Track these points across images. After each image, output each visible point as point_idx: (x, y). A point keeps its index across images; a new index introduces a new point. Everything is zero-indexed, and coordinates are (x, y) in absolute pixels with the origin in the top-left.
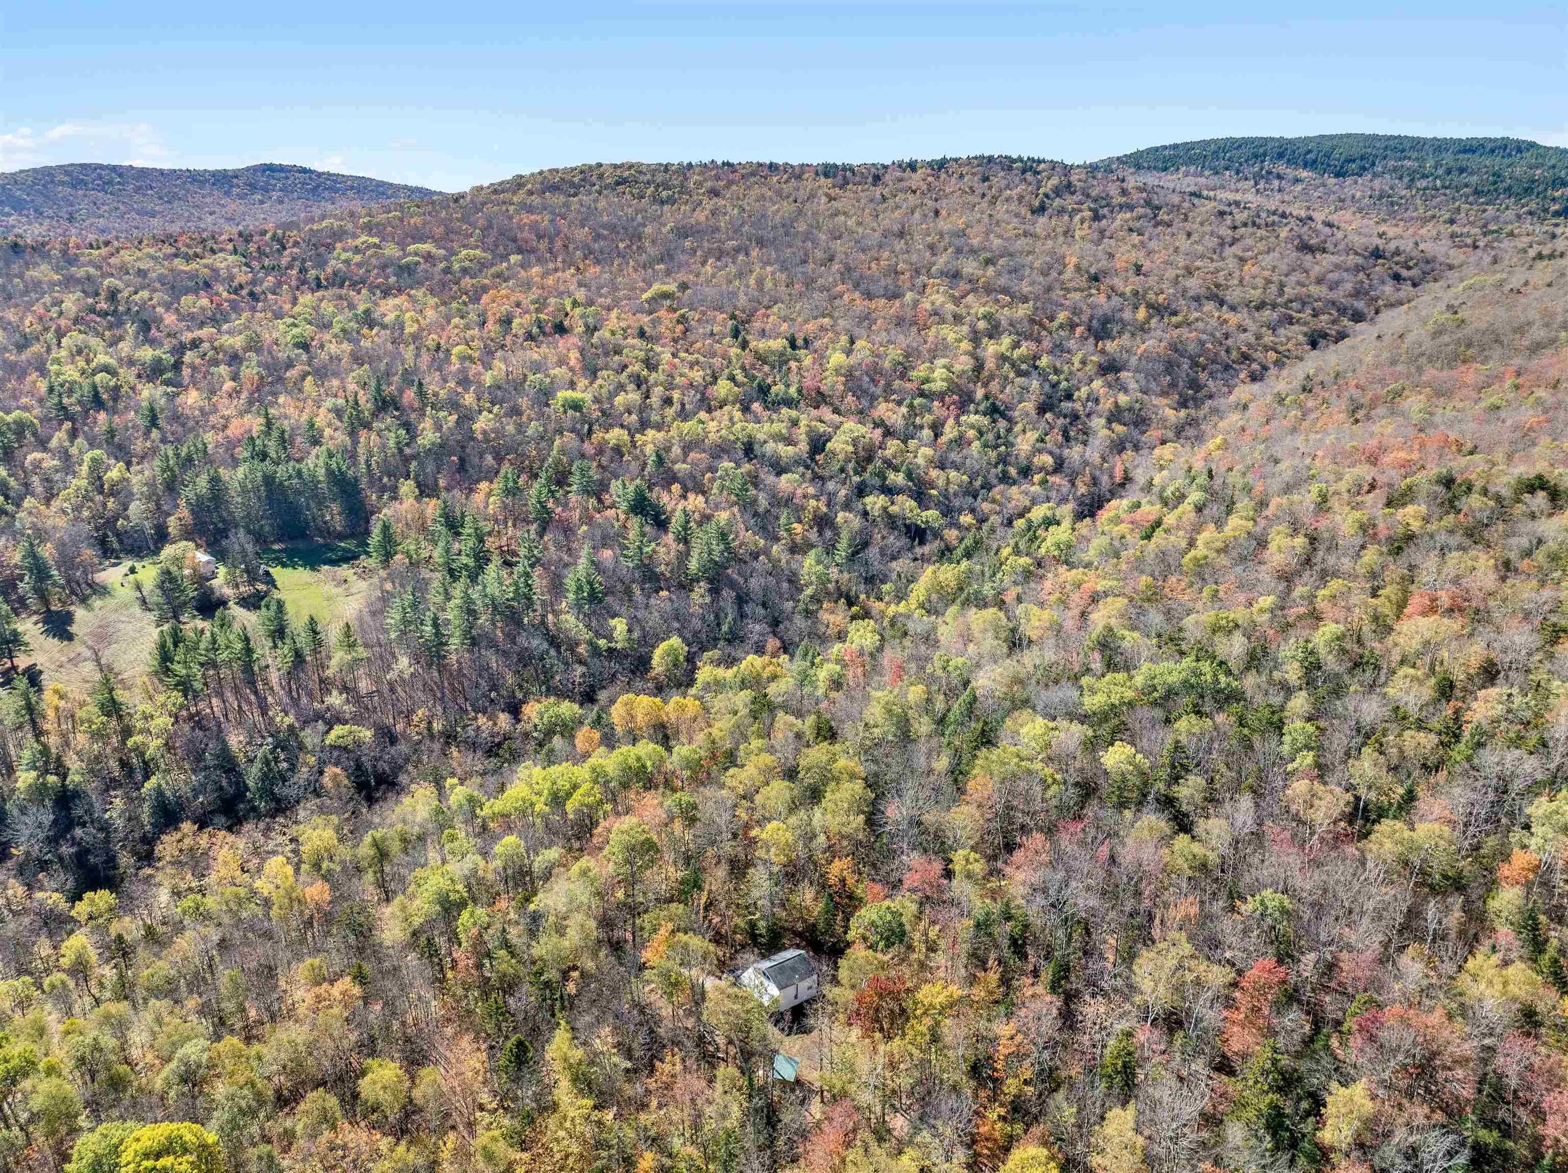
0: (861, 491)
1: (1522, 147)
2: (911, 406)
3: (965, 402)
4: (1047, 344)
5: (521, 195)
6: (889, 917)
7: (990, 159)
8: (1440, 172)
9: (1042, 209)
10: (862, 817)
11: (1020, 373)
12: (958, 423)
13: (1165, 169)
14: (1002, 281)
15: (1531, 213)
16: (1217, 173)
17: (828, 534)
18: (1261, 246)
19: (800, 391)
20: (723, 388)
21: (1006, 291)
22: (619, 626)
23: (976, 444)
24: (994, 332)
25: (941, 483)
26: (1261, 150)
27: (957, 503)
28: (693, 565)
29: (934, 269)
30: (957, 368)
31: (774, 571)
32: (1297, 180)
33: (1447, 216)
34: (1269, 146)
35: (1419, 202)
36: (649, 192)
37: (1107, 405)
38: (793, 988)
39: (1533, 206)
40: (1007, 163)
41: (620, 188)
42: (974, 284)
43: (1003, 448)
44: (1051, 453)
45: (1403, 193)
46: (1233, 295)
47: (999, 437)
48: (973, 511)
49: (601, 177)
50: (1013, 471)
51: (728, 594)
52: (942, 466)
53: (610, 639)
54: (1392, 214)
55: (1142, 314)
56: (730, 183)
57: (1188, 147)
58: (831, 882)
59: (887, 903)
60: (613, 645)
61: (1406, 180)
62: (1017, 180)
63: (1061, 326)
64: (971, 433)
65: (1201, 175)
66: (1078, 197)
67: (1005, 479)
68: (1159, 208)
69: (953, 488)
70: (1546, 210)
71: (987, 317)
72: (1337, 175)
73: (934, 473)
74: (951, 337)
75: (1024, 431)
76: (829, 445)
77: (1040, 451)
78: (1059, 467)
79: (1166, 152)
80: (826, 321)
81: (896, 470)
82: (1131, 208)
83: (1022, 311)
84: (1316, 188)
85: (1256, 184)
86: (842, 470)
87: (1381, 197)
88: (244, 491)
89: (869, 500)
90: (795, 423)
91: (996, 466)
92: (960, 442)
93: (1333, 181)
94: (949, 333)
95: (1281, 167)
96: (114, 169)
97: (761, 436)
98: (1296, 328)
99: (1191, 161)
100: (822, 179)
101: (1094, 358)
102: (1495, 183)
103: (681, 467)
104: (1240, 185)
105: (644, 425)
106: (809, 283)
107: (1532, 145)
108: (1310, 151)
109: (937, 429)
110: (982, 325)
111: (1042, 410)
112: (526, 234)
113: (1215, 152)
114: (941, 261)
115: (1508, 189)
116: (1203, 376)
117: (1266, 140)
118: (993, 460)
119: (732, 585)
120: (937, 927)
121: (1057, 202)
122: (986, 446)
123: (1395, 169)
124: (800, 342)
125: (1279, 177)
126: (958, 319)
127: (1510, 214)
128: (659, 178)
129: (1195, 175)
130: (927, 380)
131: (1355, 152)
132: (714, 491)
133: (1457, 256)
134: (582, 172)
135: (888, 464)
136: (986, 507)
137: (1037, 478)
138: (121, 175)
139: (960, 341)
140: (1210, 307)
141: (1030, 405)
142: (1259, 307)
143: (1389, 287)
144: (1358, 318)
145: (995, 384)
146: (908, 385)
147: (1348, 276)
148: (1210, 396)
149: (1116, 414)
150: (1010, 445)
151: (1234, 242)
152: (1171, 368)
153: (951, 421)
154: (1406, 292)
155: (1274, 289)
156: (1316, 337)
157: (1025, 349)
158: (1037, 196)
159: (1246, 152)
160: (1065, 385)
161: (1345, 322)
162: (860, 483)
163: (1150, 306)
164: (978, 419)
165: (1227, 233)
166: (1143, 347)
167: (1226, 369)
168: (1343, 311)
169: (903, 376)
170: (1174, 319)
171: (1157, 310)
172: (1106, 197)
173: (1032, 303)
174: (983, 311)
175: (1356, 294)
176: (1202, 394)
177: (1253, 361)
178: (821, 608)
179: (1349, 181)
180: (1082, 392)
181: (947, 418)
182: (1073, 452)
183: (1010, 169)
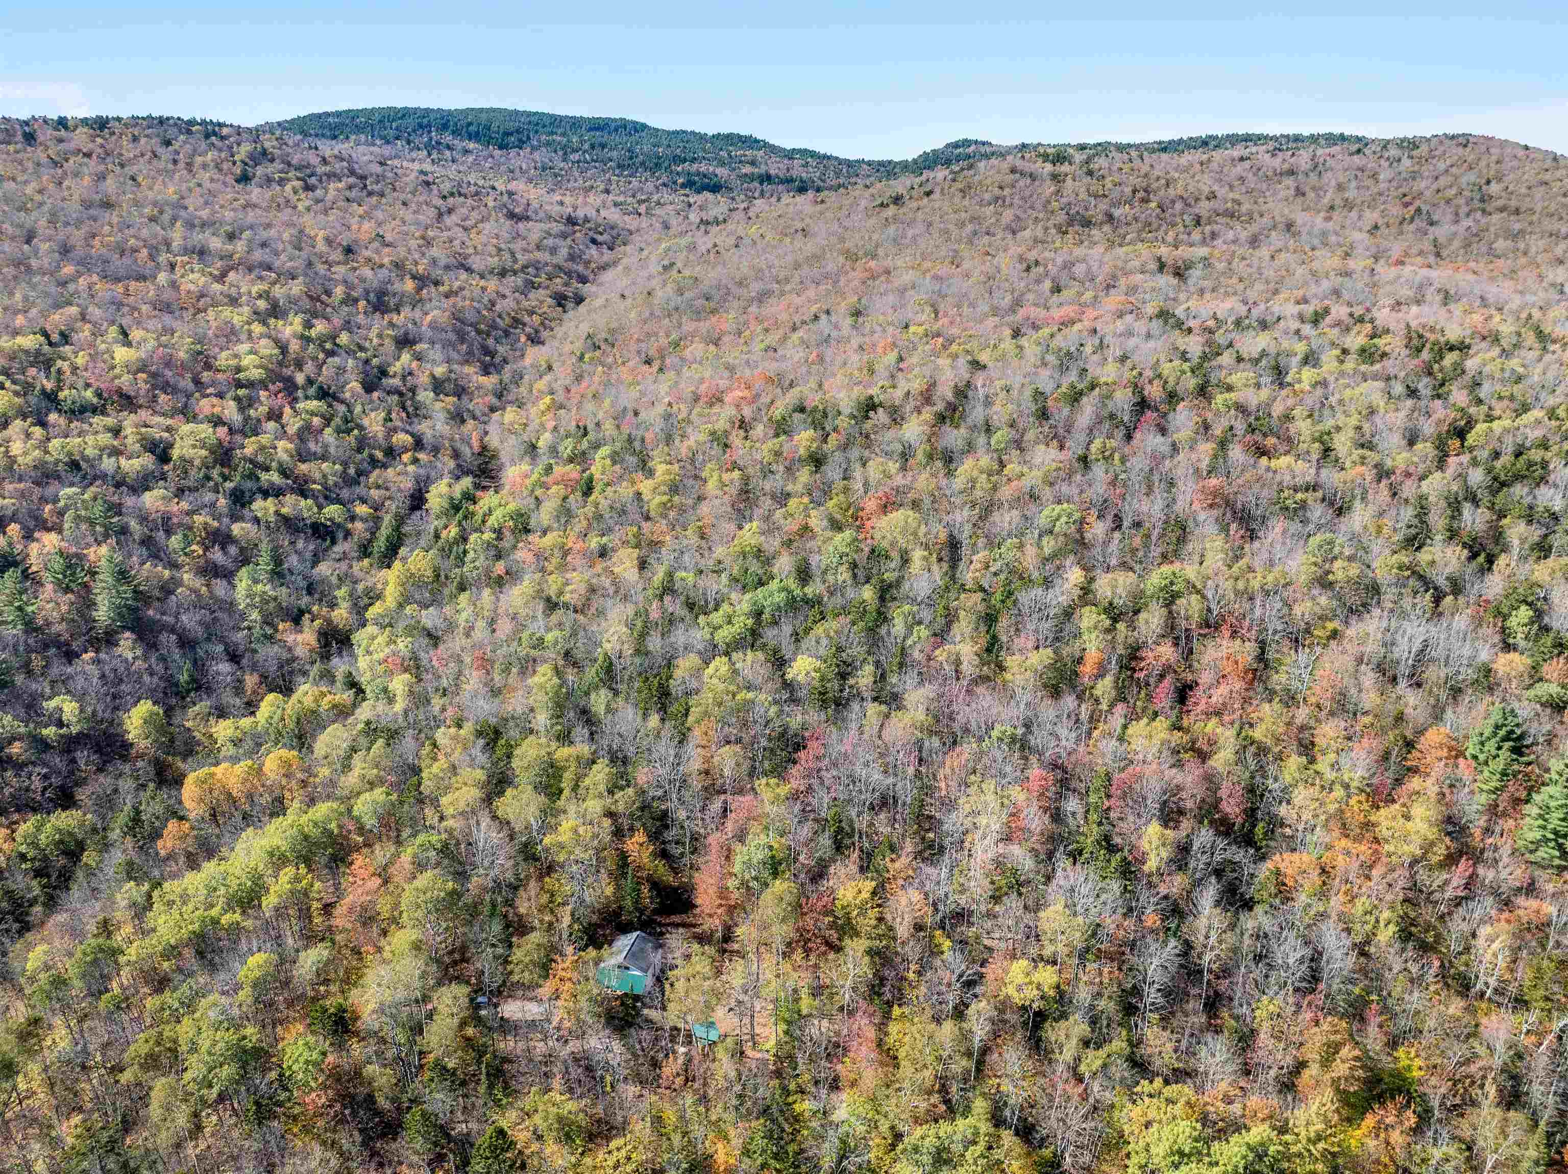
0: (241, 497)
1: (639, 128)
2: (237, 399)
3: (290, 388)
4: (337, 321)
7: (162, 120)
8: (586, 146)
11: (328, 353)
12: (296, 412)
13: (335, 137)
14: (258, 257)
15: (664, 185)
16: (388, 142)
18: (475, 215)
21: (266, 267)
22: (63, 705)
23: (328, 431)
25: (317, 476)
26: (425, 121)
27: (343, 494)
28: (103, 613)
30: (263, 352)
32: (466, 152)
33: (602, 187)
34: (432, 116)
35: (577, 174)
37: (424, 377)
39: (664, 179)
40: (183, 126)
42: (228, 262)
43: (356, 432)
44: (404, 431)
45: (562, 165)
46: (476, 263)
47: (346, 421)
48: (364, 501)
50: (379, 455)
52: (307, 458)
53: (59, 724)
54: (558, 185)
57: (353, 115)
60: (67, 730)
61: (560, 153)
62: (203, 145)
63: (342, 302)
64: (317, 420)
65: (374, 145)
66: (277, 165)
67: (375, 463)
68: (365, 178)
69: (332, 480)
70: (675, 183)
71: (265, 295)
72: (500, 148)
74: (237, 320)
75: (365, 413)
76: (174, 451)
78: (419, 444)
79: (331, 120)
80: (72, 310)
81: (267, 469)
82: (338, 177)
83: (296, 288)
84: (486, 159)
85: (429, 155)
87: (544, 169)
89: (255, 506)
90: (116, 432)
91: (360, 452)
92: (310, 431)
93: (497, 153)
94: (232, 315)
95: (448, 138)
97: (89, 452)
98: (541, 291)
99: (359, 129)
101: (390, 332)
102: (631, 158)
104: (414, 154)
107: (644, 127)
108: (470, 124)
109: (277, 419)
110: (261, 305)
111: (368, 388)
113: (380, 121)
114: (176, 236)
115: (643, 164)
116: (490, 342)
117: (428, 111)
118: (354, 446)
119: (164, 627)
121: (260, 171)
122: (338, 431)
123: (548, 144)
124: (55, 337)
125: (449, 147)
126: (232, 300)
127: (650, 186)
129: (367, 144)
130: (238, 369)
131: (511, 126)
133: (631, 222)
135: (254, 463)
136: (374, 493)
137: (406, 457)
139: (248, 323)
140: (464, 275)
141: (355, 386)
142: (503, 273)
143: (593, 251)
144: (583, 280)
145: (309, 367)
146: (220, 376)
147: (559, 242)
148: (505, 361)
149: (438, 386)
150: (361, 428)
151: (450, 211)
152: (462, 337)
153: (287, 410)
154: (608, 256)
155: (507, 256)
156: (560, 300)
157: (320, 327)
158: (234, 163)
159: (411, 122)
160: (375, 361)
161: (575, 284)
162: (235, 488)
163: (414, 277)
164: (314, 404)
165: (440, 202)
166: (429, 318)
167: (507, 334)
168: (569, 274)
169: (208, 366)
170: (441, 289)
171: (422, 281)
172: (308, 166)
173: (301, 279)
174: (255, 290)
175: (572, 258)
176: (497, 360)
177: (524, 325)
178: (276, 630)
179: (513, 152)
180: (396, 367)
181: (281, 408)
182: (423, 427)
183: (189, 132)
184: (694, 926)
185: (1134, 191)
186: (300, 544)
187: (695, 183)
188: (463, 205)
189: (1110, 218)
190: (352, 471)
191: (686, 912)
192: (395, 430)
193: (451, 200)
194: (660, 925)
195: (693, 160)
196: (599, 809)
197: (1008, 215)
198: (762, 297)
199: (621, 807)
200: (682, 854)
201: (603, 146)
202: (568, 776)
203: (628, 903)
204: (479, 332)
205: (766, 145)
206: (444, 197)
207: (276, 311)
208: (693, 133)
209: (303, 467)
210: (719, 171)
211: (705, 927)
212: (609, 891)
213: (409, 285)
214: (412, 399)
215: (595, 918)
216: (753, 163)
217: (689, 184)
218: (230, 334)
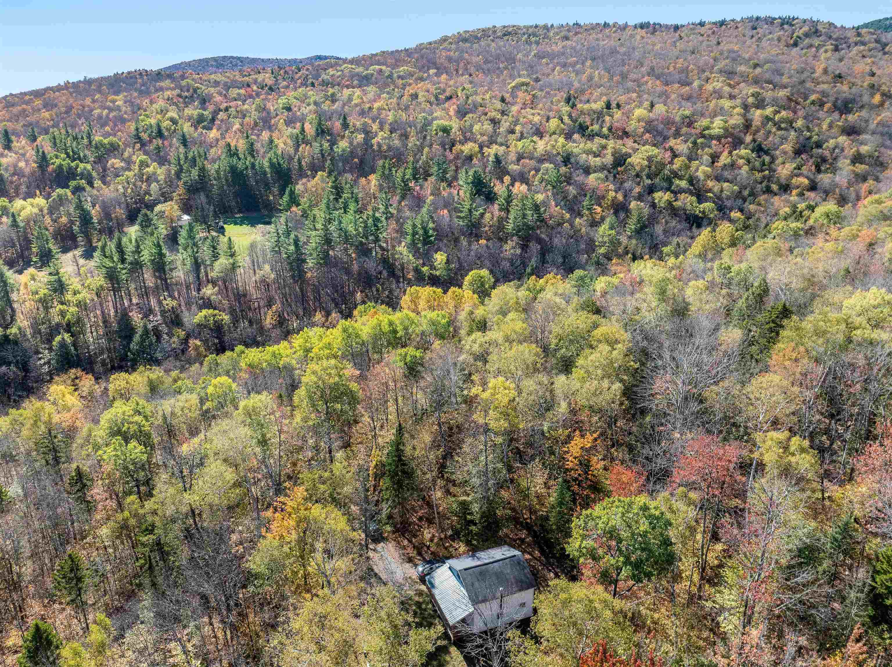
0: (651, 190)
2: (695, 143)
3: (737, 143)
4: (801, 113)
5: (446, 45)
6: (644, 526)
7: (758, 18)
9: (795, 44)
10: (617, 386)
11: (780, 129)
12: (731, 155)
14: (767, 76)
17: (622, 215)
19: (610, 129)
20: (554, 123)
21: (769, 82)
22: (440, 258)
23: (746, 168)
24: (760, 104)
25: (716, 189)
27: (728, 203)
28: (510, 227)
29: (715, 68)
30: (732, 122)
31: (576, 235)
36: (524, 39)
37: (850, 152)
38: (495, 605)
40: (770, 21)
41: (506, 38)
42: (745, 78)
43: (767, 172)
44: (807, 178)
47: (764, 164)
48: (741, 210)
49: (495, 32)
50: (775, 187)
51: (534, 247)
52: (718, 179)
53: (433, 267)
55: (877, 98)
56: (576, 34)
58: (570, 465)
59: (642, 499)
60: (434, 272)
62: (778, 29)
63: (813, 103)
64: (741, 162)
66: (822, 38)
67: (768, 191)
69: (726, 193)
71: (755, 95)
73: (710, 184)
75: (784, 163)
76: (629, 160)
77: (798, 176)
80: (634, 95)
81: (681, 178)
82: (864, 44)
83: (782, 93)
86: (637, 175)
88: (218, 178)
89: (657, 195)
90: (604, 147)
91: (761, 183)
92: (733, 165)
94: (726, 104)
96: (239, 58)
100: (639, 30)
101: (839, 124)
103: (514, 168)
105: (492, 142)
106: (624, 76)
109: (715, 158)
110: (751, 100)
111: (798, 152)
112: (442, 61)
114: (720, 65)
118: (759, 180)
119: (539, 241)
120: (719, 547)
121: (807, 41)
122: (752, 169)
124: (614, 106)
126: (732, 97)
128: (531, 30)
130: (708, 128)
132: (536, 183)
134: (483, 31)
135: (676, 175)
136: (752, 207)
137: (794, 192)
138: (242, 62)
139: (734, 108)
141: (787, 147)
145: (761, 134)
146: (692, 131)
149: (857, 159)
150: (773, 171)
153: (725, 153)
157: (783, 114)
158: (791, 38)
160: (815, 138)
162: (651, 184)
163: (883, 95)
164: (746, 152)
166: (880, 118)
169: (690, 124)
172: (845, 38)
173: (789, 89)
174: (751, 92)
178: (609, 262)
180: (831, 143)
183: (772, 23)
186: (672, 224)
190: (746, 193)
214: (831, 163)
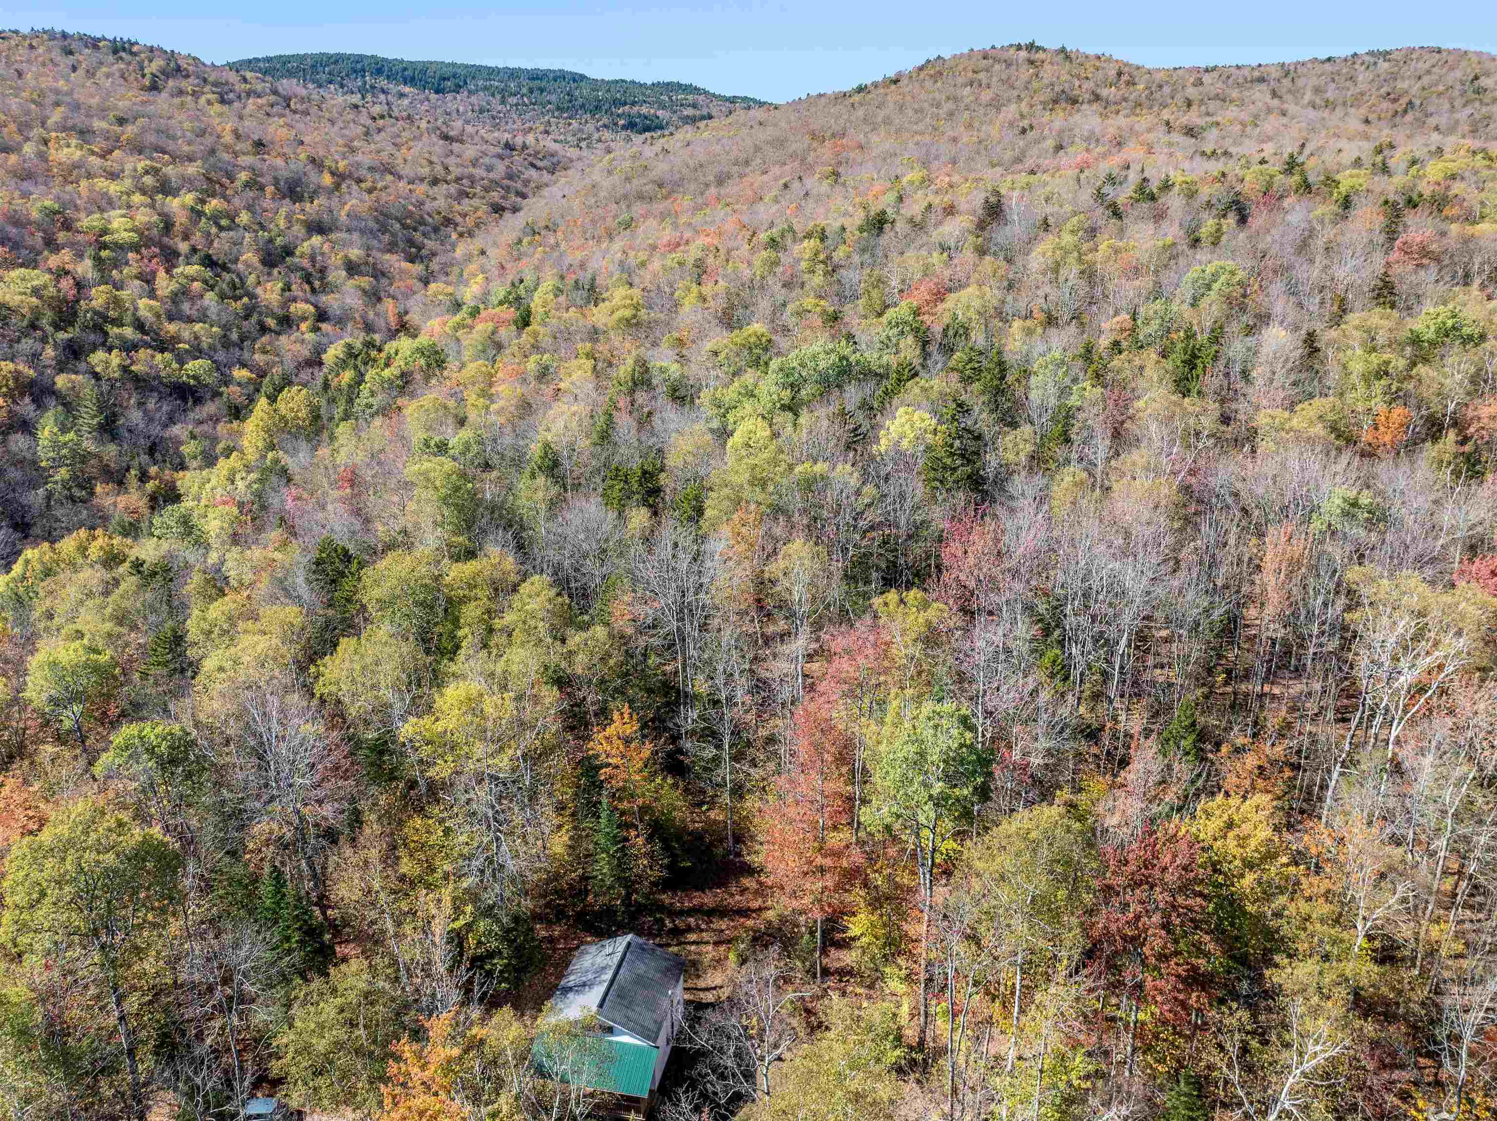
0: (77, 350)
2: (98, 259)
3: (170, 255)
8: (524, 90)
11: (221, 228)
12: (172, 276)
15: (605, 126)
18: (406, 135)
23: (211, 296)
26: (359, 66)
27: (220, 357)
29: (49, 122)
30: (141, 218)
32: (402, 95)
33: (542, 128)
34: (365, 62)
35: (515, 116)
39: (605, 120)
42: (115, 142)
44: (307, 302)
45: (500, 108)
46: (406, 171)
50: (271, 322)
57: (284, 60)
61: (498, 97)
63: (246, 185)
64: (196, 286)
67: (265, 329)
69: (205, 340)
70: (616, 124)
72: (437, 92)
74: (114, 190)
75: (260, 283)
78: (322, 316)
79: (261, 65)
81: (120, 324)
84: (422, 103)
87: (481, 111)
89: (95, 359)
93: (433, 96)
94: (110, 187)
95: (382, 82)
98: (476, 200)
107: (583, 77)
110: (148, 180)
111: (268, 264)
113: (313, 66)
114: (55, 116)
115: (582, 106)
116: (418, 236)
118: (241, 312)
121: (171, 84)
122: (222, 296)
123: (486, 88)
125: (383, 91)
126: (112, 175)
130: (105, 231)
131: (448, 72)
136: (258, 358)
137: (304, 326)
139: (127, 194)
140: (389, 178)
141: (250, 256)
142: (435, 182)
143: (533, 172)
144: (524, 196)
145: (197, 238)
146: (80, 238)
147: (496, 161)
148: (434, 254)
149: (352, 268)
150: (252, 296)
151: (379, 130)
152: (384, 229)
153: (161, 274)
154: (546, 177)
155: (439, 168)
156: (498, 209)
157: (214, 204)
158: (143, 76)
159: (345, 67)
160: (279, 241)
161: (513, 197)
162: (70, 340)
163: (333, 174)
164: (193, 269)
165: (369, 122)
166: (347, 207)
167: (436, 230)
168: (507, 189)
169: (67, 226)
170: (363, 185)
171: (340, 177)
172: (227, 83)
173: (199, 163)
174: (140, 166)
175: (510, 177)
176: (424, 252)
177: (456, 225)
178: (92, 493)
179: (449, 96)
180: (305, 247)
181: (154, 273)
182: (329, 300)
183: (96, 47)
184: (745, 912)
185: (1120, 74)
186: (151, 404)
187: (636, 125)
188: (393, 125)
189: (1097, 98)
190: (234, 336)
191: (722, 883)
192: (294, 300)
193: (381, 122)
194: (674, 914)
195: (634, 103)
196: (534, 666)
197: (986, 96)
198: (720, 181)
199: (580, 665)
200: (716, 760)
201: (542, 90)
202: (471, 612)
203: (603, 868)
204: (404, 226)
205: (706, 93)
206: (374, 118)
207: (166, 188)
208: (633, 82)
209: (172, 328)
210: (660, 113)
211: (770, 915)
212: (559, 844)
213: (327, 180)
214: (322, 279)
215: (528, 904)
216: (694, 106)
217: (631, 126)
218: (104, 203)
